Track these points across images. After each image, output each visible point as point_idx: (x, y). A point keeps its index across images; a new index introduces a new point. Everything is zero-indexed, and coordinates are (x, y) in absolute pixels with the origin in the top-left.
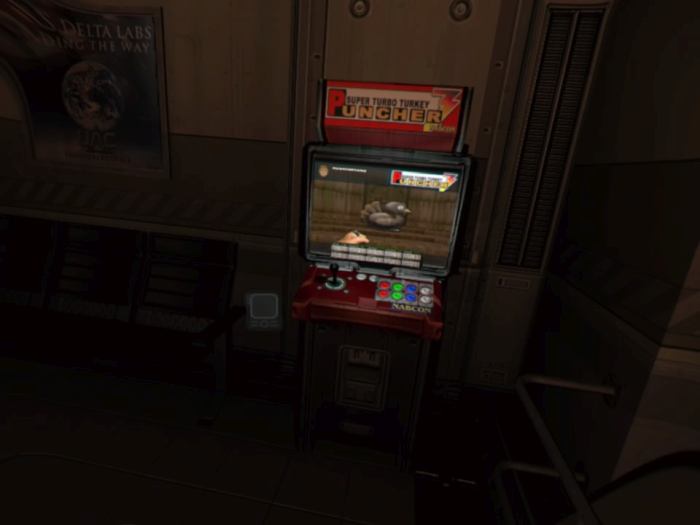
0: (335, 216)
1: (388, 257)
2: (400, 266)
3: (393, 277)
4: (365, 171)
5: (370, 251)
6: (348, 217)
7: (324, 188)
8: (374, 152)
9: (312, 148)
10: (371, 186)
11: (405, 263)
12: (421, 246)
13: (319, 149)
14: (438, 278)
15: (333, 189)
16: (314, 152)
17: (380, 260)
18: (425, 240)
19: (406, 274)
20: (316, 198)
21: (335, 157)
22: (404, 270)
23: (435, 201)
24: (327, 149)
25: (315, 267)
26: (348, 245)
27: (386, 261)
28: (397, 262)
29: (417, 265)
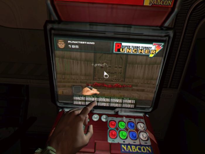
0: (73, 77)
1: (113, 103)
2: (122, 107)
3: (117, 115)
4: (93, 43)
5: (100, 99)
6: (83, 78)
7: (63, 57)
8: (100, 28)
9: (49, 26)
10: (98, 55)
11: (124, 105)
12: (136, 95)
13: (56, 26)
14: (146, 113)
15: (70, 58)
16: (52, 29)
17: (108, 105)
18: (138, 90)
19: (125, 112)
20: (58, 66)
21: (70, 33)
22: (123, 109)
23: (145, 64)
24: (61, 26)
25: (63, 111)
26: (85, 96)
27: (112, 105)
28: (120, 105)
29: (132, 106)
